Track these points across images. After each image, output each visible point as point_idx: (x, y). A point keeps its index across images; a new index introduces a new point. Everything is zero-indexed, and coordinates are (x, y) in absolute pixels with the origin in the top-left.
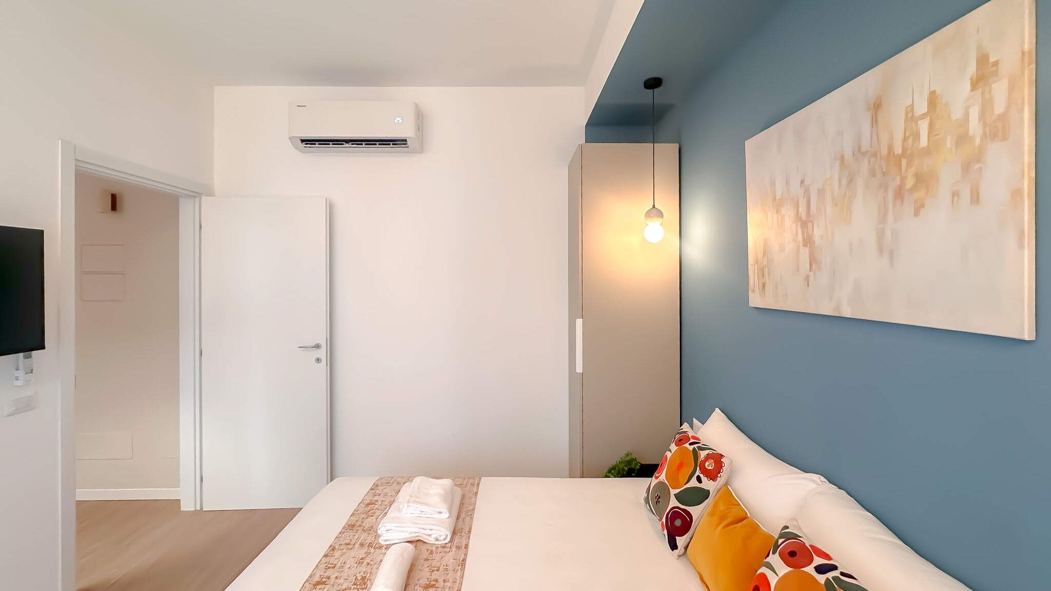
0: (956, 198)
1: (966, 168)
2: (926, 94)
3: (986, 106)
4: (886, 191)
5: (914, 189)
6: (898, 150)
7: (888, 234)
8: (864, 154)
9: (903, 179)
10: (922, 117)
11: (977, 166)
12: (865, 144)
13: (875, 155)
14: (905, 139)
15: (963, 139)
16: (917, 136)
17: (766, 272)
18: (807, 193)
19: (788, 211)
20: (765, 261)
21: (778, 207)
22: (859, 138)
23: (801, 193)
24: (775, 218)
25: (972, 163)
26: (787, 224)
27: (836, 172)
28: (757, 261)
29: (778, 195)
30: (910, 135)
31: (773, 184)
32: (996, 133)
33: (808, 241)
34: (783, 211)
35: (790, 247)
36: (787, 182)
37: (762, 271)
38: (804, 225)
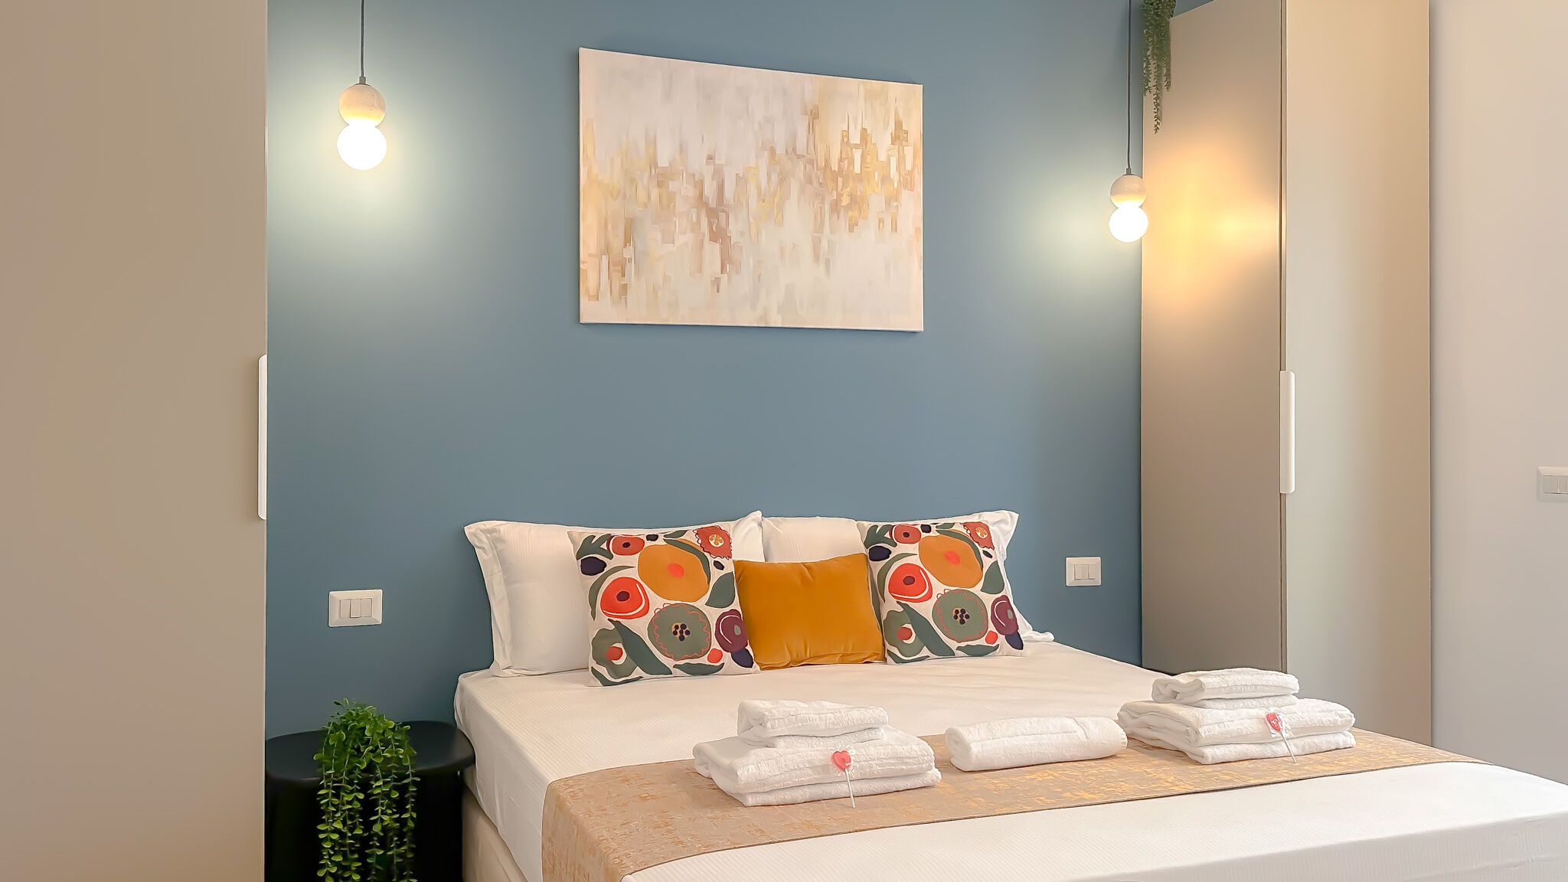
0: (881, 224)
1: (888, 202)
2: (859, 127)
3: (901, 160)
4: (823, 201)
5: (849, 207)
6: (835, 167)
7: (825, 244)
8: (799, 157)
9: (839, 196)
10: (856, 146)
11: (895, 204)
12: (801, 147)
13: (811, 162)
14: (841, 160)
15: (885, 179)
16: (852, 162)
17: (631, 269)
18: (718, 175)
19: (682, 189)
20: (628, 253)
21: (662, 179)
22: (793, 137)
23: (707, 172)
24: (655, 193)
25: (892, 200)
26: (681, 207)
27: (763, 163)
28: (606, 250)
29: (663, 162)
30: (846, 158)
31: (652, 143)
32: (907, 183)
33: (719, 235)
34: (673, 186)
35: (684, 239)
36: (682, 149)
37: (619, 267)
38: (712, 213)
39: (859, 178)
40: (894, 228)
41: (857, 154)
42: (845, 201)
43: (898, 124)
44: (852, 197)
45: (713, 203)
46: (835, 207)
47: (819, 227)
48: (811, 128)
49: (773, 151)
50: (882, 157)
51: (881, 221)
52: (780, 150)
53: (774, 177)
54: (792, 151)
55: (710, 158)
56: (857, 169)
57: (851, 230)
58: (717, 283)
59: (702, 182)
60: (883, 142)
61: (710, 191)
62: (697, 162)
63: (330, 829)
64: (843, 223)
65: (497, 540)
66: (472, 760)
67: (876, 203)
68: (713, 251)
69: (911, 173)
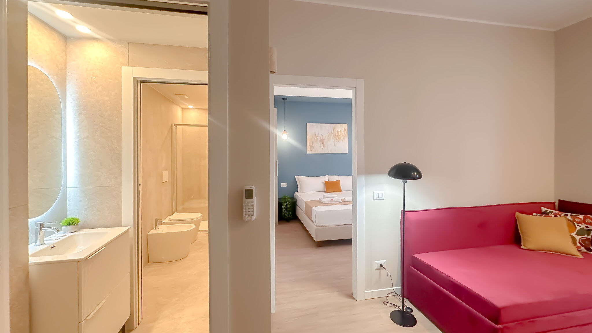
2: (340, 129)
3: (345, 133)
4: (335, 138)
13: (334, 134)
17: (313, 147)
18: (323, 136)
19: (318, 138)
20: (312, 146)
21: (316, 137)
22: (332, 131)
23: (321, 136)
24: (315, 139)
25: (344, 138)
26: (318, 140)
27: (328, 135)
28: (310, 145)
29: (316, 135)
30: (338, 133)
31: (315, 133)
32: (345, 135)
33: (323, 143)
34: (317, 138)
35: (319, 143)
36: (318, 134)
37: (311, 147)
38: (322, 140)
39: (339, 135)
40: (344, 141)
41: (339, 133)
42: (338, 138)
43: (344, 129)
44: (339, 138)
45: (322, 139)
46: (337, 139)
47: (335, 142)
48: (334, 130)
49: (329, 133)
50: (342, 133)
51: (342, 140)
52: (330, 133)
53: (329, 136)
54: (331, 133)
55: (322, 134)
56: (339, 134)
57: (339, 141)
58: (323, 149)
59: (321, 137)
60: (343, 131)
61: (322, 138)
62: (320, 135)
63: (283, 207)
64: (338, 141)
65: (298, 178)
66: (296, 201)
67: (342, 138)
68: (322, 145)
69: (346, 135)
